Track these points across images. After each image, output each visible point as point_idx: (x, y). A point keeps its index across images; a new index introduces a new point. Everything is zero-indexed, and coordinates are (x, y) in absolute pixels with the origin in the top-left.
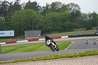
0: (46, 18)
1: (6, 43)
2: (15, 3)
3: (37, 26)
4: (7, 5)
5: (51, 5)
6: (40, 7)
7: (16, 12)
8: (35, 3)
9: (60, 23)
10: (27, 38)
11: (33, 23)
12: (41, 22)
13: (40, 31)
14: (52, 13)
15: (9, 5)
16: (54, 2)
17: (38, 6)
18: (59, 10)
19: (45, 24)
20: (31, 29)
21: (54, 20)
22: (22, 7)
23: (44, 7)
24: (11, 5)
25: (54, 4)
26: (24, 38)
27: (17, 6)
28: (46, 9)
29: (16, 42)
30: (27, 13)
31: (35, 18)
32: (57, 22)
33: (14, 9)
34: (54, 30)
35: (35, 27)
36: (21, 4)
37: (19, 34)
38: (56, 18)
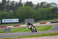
0: (37, 11)
1: (14, 26)
2: (19, 2)
3: (32, 16)
4: (14, 4)
5: (41, 4)
6: (34, 5)
7: (20, 8)
8: (31, 3)
9: (46, 15)
10: (26, 23)
11: (29, 14)
12: (34, 14)
13: (34, 19)
14: (41, 9)
15: (16, 3)
16: (42, 2)
17: (33, 4)
18: (45, 7)
19: (37, 15)
20: (29, 18)
21: (42, 12)
22: (23, 4)
23: (36, 5)
24: (17, 4)
25: (42, 3)
26: (24, 23)
27: (20, 4)
28: (38, 6)
29: (19, 26)
30: (26, 8)
31: (31, 11)
32: (44, 14)
33: (18, 6)
34: (42, 19)
35: (31, 17)
36: (22, 3)
37: (22, 21)
38: (43, 11)
